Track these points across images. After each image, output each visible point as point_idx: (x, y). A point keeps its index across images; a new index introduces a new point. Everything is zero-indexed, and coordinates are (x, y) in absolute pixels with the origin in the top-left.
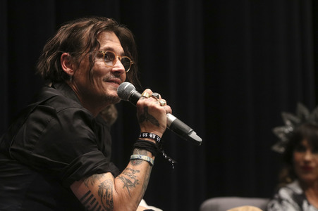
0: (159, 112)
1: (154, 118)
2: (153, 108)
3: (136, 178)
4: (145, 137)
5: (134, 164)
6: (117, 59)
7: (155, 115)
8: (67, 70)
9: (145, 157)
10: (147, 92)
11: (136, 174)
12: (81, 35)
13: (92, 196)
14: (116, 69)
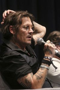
1: (51, 51)
2: (51, 47)
4: (46, 58)
5: (42, 69)
6: (30, 28)
7: (51, 50)
8: (12, 32)
9: (46, 67)
10: (48, 41)
12: (17, 19)
13: (23, 83)
14: (30, 32)
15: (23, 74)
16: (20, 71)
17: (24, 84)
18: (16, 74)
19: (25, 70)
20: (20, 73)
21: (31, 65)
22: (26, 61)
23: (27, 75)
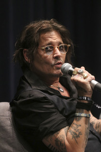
3: (80, 131)
6: (56, 48)
11: (79, 128)
13: (52, 146)
14: (55, 55)
15: (52, 130)
16: (47, 126)
17: (54, 148)
18: (41, 130)
19: (55, 122)
20: (46, 128)
21: (66, 114)
22: (56, 107)
23: (58, 132)
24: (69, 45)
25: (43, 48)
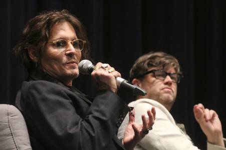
0: (108, 78)
24: (84, 42)
25: (54, 42)
